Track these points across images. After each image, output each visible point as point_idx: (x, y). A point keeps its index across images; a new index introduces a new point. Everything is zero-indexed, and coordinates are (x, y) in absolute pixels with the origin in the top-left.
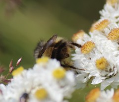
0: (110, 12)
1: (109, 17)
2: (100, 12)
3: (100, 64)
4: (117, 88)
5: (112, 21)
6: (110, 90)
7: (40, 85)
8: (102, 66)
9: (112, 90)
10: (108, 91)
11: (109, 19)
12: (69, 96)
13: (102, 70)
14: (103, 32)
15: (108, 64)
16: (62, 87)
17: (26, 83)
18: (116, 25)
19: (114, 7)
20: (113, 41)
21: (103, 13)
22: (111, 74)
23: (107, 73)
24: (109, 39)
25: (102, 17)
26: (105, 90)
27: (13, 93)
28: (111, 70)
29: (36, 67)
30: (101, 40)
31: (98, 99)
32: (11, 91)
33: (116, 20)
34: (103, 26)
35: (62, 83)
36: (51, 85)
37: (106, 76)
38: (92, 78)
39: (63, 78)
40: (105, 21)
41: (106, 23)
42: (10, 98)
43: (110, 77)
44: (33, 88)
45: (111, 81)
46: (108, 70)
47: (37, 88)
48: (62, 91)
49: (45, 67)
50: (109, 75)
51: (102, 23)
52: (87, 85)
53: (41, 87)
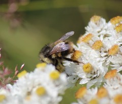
0: (93, 28)
1: (93, 32)
2: (86, 28)
3: (86, 68)
4: (99, 87)
5: (95, 35)
6: (94, 88)
7: (39, 84)
8: (88, 70)
9: (96, 89)
10: (92, 89)
11: (93, 34)
12: (63, 93)
13: (88, 73)
14: (88, 44)
15: (92, 68)
16: (57, 86)
17: (29, 83)
18: (98, 38)
19: (96, 24)
20: (96, 50)
21: (87, 28)
22: (95, 76)
23: (92, 75)
24: (93, 49)
25: (86, 32)
26: (91, 88)
27: (18, 91)
28: (95, 73)
29: (37, 70)
30: (86, 50)
31: (85, 96)
32: (16, 89)
33: (98, 34)
34: (88, 38)
35: (57, 83)
36: (48, 84)
37: (91, 77)
38: (80, 79)
39: (58, 79)
40: (90, 35)
41: (90, 36)
42: (16, 95)
43: (94, 78)
44: (34, 87)
45: (95, 81)
46: (93, 73)
47: (37, 87)
48: (57, 89)
49: (43, 71)
50: (93, 77)
51: (87, 36)
52: (76, 85)
53: (40, 86)
